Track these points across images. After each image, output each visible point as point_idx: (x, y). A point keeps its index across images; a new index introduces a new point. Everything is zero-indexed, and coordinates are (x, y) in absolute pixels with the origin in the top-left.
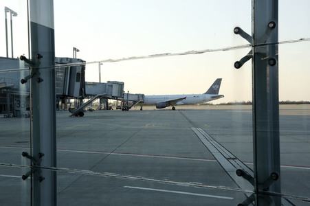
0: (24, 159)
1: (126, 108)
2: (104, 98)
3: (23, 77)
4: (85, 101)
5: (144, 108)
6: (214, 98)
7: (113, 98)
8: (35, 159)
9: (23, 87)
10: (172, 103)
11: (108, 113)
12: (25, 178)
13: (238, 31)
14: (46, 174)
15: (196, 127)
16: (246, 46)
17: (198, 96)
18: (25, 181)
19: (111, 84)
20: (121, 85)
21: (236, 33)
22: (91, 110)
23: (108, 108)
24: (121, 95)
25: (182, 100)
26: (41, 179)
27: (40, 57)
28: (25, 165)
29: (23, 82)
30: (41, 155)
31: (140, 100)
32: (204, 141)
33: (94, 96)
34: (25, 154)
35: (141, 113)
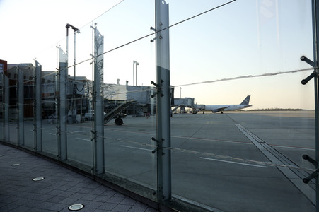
0: (153, 141)
1: (195, 113)
2: (183, 107)
3: (152, 94)
4: (173, 108)
5: (205, 112)
6: (246, 107)
7: (188, 107)
8: (159, 142)
9: (152, 99)
10: (221, 109)
11: (185, 115)
12: (153, 152)
13: (304, 59)
14: (165, 151)
15: (237, 123)
16: (311, 69)
17: (236, 106)
18: (153, 155)
19: (187, 99)
20: (193, 99)
21: (302, 60)
22: (175, 113)
23: (185, 112)
24: (192, 105)
25: (227, 108)
26: (163, 154)
27: (162, 81)
28: (154, 145)
29: (153, 96)
30: (163, 140)
31: (203, 108)
32: (243, 131)
33: (178, 106)
34: (153, 139)
35: (203, 115)
